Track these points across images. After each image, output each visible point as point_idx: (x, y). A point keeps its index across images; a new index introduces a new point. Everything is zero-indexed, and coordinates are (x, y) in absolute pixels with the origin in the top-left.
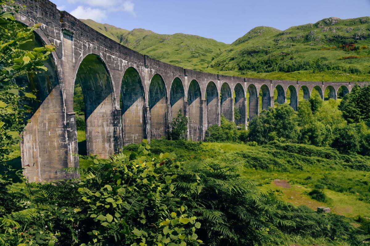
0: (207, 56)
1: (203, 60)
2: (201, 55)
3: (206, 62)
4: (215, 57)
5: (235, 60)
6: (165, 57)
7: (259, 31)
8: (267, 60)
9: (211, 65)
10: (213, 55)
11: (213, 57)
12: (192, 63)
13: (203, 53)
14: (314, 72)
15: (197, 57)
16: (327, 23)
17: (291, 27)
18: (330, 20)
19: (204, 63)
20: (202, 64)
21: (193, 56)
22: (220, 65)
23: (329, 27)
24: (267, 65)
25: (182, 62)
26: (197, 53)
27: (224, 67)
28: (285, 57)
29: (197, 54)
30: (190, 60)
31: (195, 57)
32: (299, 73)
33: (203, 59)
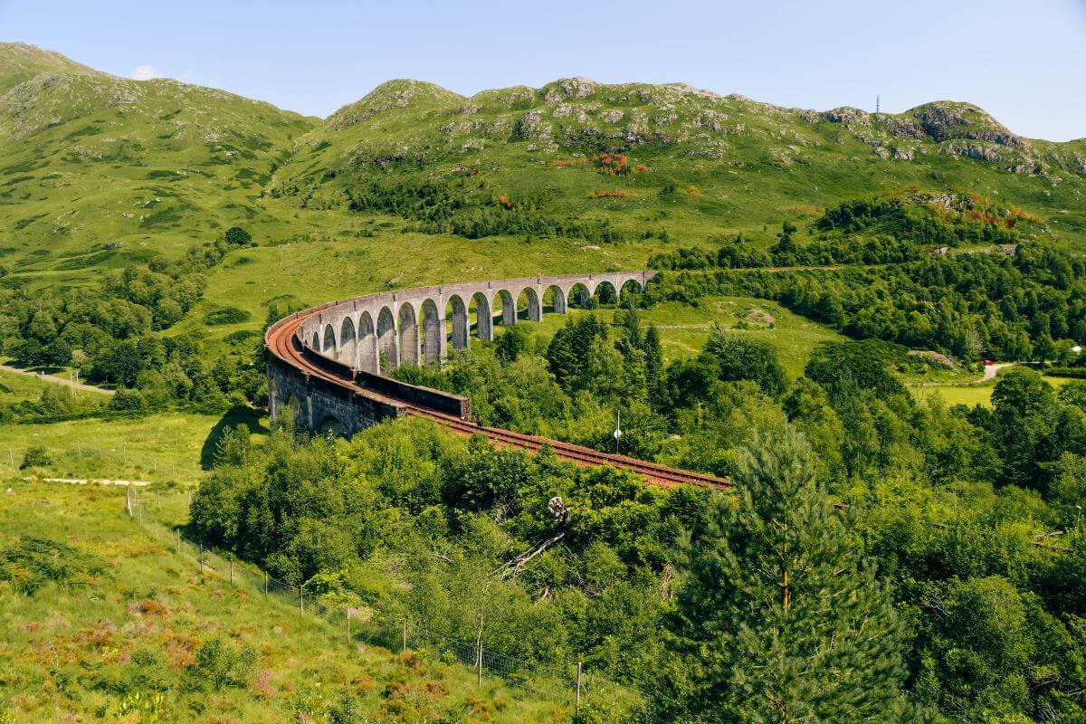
0: (257, 159)
1: (246, 173)
2: (239, 156)
3: (257, 177)
4: (280, 161)
5: (338, 179)
6: (129, 156)
7: (398, 93)
8: (424, 187)
9: (273, 191)
10: (274, 153)
11: (275, 162)
12: (216, 182)
13: (244, 149)
14: (528, 241)
15: (229, 162)
16: (566, 90)
17: (483, 93)
18: (575, 83)
19: (251, 181)
20: (246, 186)
21: (216, 158)
22: (297, 190)
23: (570, 106)
24: (424, 201)
25: (188, 177)
26: (229, 148)
27: (310, 197)
28: (466, 179)
29: (228, 154)
30: (208, 170)
31: (223, 162)
32: (496, 242)
33: (246, 167)
